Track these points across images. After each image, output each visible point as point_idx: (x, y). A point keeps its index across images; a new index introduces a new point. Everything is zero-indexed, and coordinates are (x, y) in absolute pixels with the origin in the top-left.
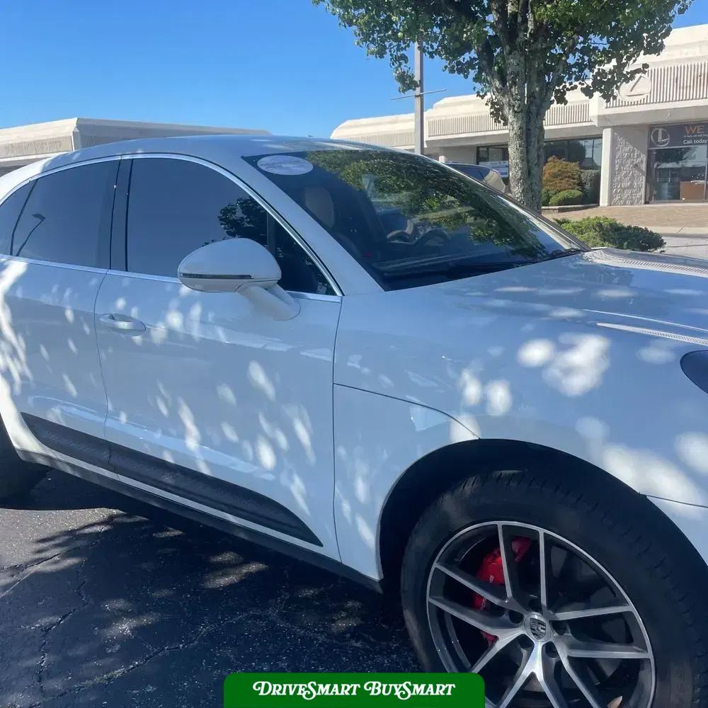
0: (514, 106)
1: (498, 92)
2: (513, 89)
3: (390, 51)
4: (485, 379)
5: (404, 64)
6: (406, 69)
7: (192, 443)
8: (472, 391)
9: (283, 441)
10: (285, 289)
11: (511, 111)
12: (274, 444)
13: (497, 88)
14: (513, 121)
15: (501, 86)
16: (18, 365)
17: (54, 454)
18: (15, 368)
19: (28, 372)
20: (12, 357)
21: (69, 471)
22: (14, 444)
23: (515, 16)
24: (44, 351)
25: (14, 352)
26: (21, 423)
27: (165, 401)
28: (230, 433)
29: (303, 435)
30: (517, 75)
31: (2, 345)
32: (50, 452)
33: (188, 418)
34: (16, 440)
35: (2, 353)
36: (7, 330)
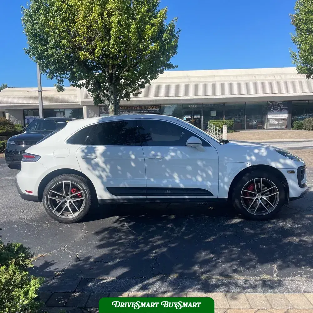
0: (112, 101)
1: (102, 96)
2: (112, 96)
4: (250, 156)
6: (63, 84)
7: (177, 181)
8: (248, 158)
9: (204, 175)
10: (203, 146)
12: (202, 176)
14: (112, 106)
15: (103, 94)
16: (105, 173)
17: (117, 197)
18: (104, 175)
19: (110, 175)
20: (103, 171)
21: (122, 201)
22: (99, 198)
23: (112, 74)
24: (119, 168)
25: (104, 170)
26: (105, 190)
27: (168, 173)
28: (189, 177)
29: (210, 173)
30: (113, 92)
31: (99, 169)
32: (115, 197)
33: (176, 176)
34: (101, 197)
35: (98, 171)
36: (102, 164)
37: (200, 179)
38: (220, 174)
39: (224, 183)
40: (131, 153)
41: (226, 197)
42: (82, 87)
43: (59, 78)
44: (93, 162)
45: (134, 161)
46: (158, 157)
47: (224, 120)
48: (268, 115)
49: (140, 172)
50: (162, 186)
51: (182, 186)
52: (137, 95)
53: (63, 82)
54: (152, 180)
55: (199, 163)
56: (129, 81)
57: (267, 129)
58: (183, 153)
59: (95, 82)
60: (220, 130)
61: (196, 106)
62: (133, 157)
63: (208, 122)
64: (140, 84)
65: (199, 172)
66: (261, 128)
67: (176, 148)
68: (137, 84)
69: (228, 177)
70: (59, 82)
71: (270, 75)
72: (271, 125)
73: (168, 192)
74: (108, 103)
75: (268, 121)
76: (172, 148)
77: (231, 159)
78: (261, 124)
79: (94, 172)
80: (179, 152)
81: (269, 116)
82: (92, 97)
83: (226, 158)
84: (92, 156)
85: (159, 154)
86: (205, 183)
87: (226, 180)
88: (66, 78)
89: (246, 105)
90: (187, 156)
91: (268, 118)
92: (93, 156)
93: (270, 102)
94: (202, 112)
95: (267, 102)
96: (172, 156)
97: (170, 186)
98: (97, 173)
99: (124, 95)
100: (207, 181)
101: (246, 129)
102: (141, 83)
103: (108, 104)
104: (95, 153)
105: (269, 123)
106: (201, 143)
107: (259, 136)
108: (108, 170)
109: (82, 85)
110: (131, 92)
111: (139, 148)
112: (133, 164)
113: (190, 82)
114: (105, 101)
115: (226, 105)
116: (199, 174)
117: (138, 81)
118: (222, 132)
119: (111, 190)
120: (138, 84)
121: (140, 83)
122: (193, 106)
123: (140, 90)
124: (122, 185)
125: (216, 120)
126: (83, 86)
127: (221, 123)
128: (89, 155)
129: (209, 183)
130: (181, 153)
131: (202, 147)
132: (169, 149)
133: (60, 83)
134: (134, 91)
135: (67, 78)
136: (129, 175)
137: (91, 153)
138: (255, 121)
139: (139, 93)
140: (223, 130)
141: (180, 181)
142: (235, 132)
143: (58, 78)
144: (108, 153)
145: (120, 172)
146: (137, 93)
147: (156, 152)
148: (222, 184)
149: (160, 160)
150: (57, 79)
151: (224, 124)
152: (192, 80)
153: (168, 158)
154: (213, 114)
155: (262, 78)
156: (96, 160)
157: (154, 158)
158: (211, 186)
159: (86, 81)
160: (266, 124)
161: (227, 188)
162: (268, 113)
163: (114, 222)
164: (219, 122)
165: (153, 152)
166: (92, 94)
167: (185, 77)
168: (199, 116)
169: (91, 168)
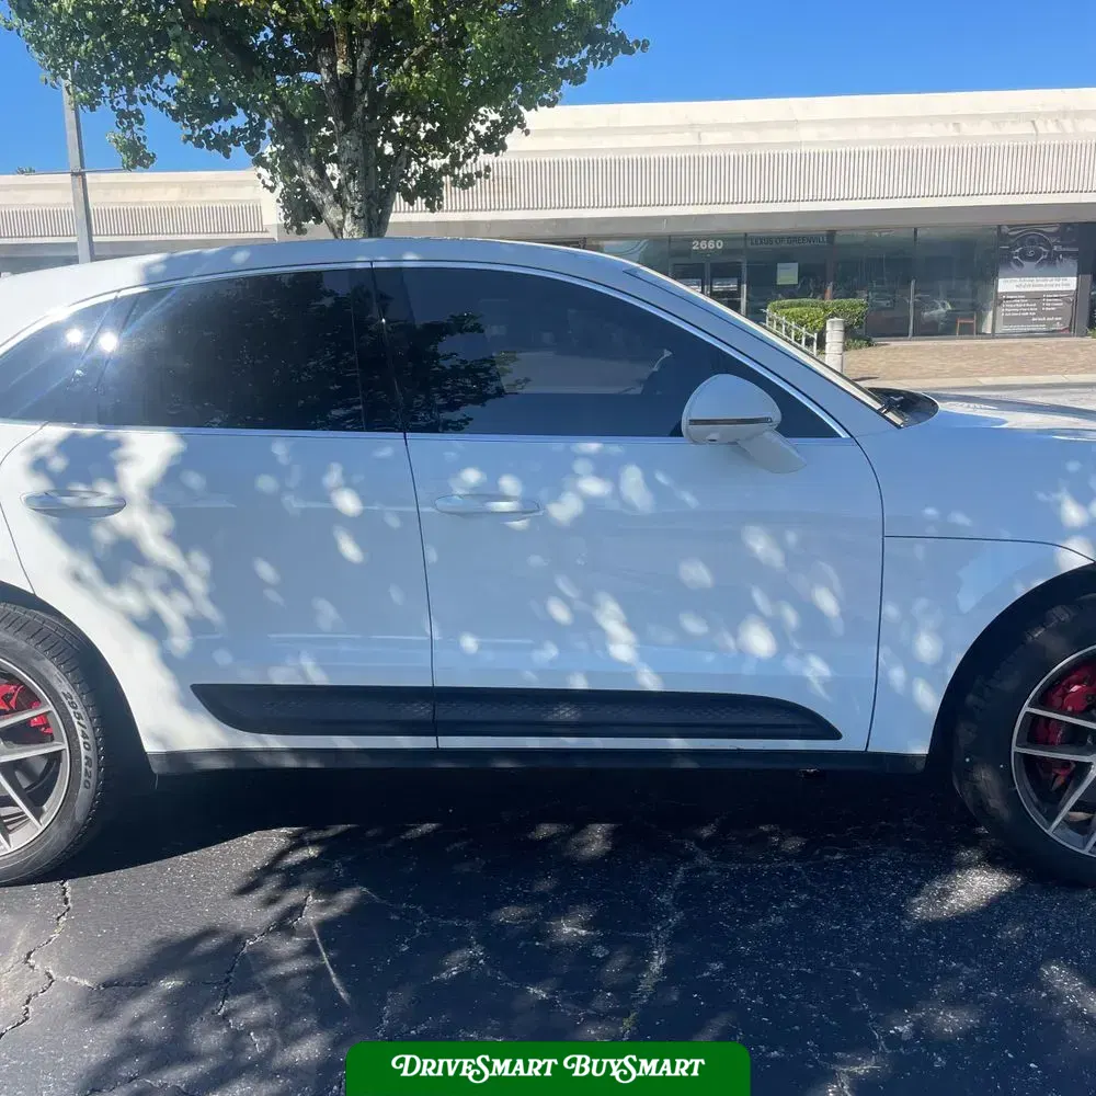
0: (353, 209)
1: (314, 185)
2: (351, 184)
3: (111, 102)
5: (136, 126)
6: (140, 134)
9: (791, 616)
11: (348, 215)
13: (311, 180)
14: (353, 230)
15: (317, 177)
16: (183, 604)
17: (261, 741)
18: (173, 611)
19: (209, 611)
20: (165, 590)
21: (290, 762)
22: (150, 747)
23: (349, 80)
24: (266, 571)
25: (173, 583)
26: (185, 705)
27: (567, 601)
28: (693, 625)
29: (827, 602)
30: (356, 165)
31: (140, 574)
32: (250, 741)
33: (611, 619)
34: (160, 739)
35: (140, 588)
36: (158, 548)
37: (759, 641)
38: (891, 610)
39: (914, 668)
40: (334, 476)
41: (921, 748)
42: (232, 146)
43: (123, 105)
44: (102, 534)
45: (358, 527)
46: (504, 506)
47: (828, 301)
48: (1001, 281)
49: (396, 595)
50: (530, 680)
51: (649, 682)
52: (471, 183)
53: (141, 122)
54: (469, 643)
55: (759, 544)
56: (437, 124)
57: (993, 336)
58: (661, 478)
59: (281, 119)
60: (813, 339)
61: (720, 245)
62: (348, 503)
63: (766, 308)
64: (482, 133)
65: (759, 597)
66: (971, 331)
67: (615, 447)
68: (471, 135)
69: (940, 632)
70: (122, 123)
71: (1017, 117)
72: (1008, 320)
73: (566, 713)
74: (341, 218)
75: (999, 302)
76: (592, 446)
77: (960, 519)
78: (972, 318)
79: (110, 595)
80: (632, 477)
81: (1005, 285)
82: (272, 189)
83: (930, 511)
84: (98, 494)
85: (509, 484)
86: (791, 664)
87: (927, 647)
88: (155, 103)
89: (915, 240)
90: (689, 498)
91: (1000, 290)
92: (105, 493)
93: (1009, 226)
94: (744, 265)
95: (999, 227)
96: (591, 503)
97: (579, 683)
98: (131, 600)
99: (414, 183)
100: (801, 655)
101: (914, 335)
102: (488, 128)
103: (339, 222)
104: (113, 478)
105: (1001, 310)
106: (776, 415)
107: (964, 364)
108: (196, 584)
109: (234, 137)
110: (445, 170)
111: (385, 447)
112: (350, 549)
113: (700, 147)
114: (327, 207)
115: (837, 240)
116: (754, 609)
117: (476, 120)
118: (821, 344)
119: (220, 701)
120: (477, 133)
121: (482, 129)
122: (711, 245)
123: (485, 159)
124: (280, 676)
125: (797, 301)
126: (237, 145)
127: (819, 310)
128: (81, 487)
129: (817, 669)
130: (650, 482)
131: (778, 439)
132: (576, 456)
133: (130, 126)
134: (459, 165)
135: (161, 106)
136: (327, 612)
137: (88, 480)
138: (944, 305)
139: (479, 174)
140: (827, 340)
141: (638, 650)
142: (870, 346)
143: (118, 103)
144: (194, 480)
145: (272, 595)
146: (469, 176)
147: (493, 474)
148: (897, 675)
149: (518, 524)
150: (113, 107)
151: (833, 316)
152: (711, 138)
153: (565, 509)
154: (788, 275)
155: (984, 129)
156: (120, 520)
157: (475, 511)
158: (826, 684)
159: (250, 123)
160: (990, 314)
161: (929, 700)
162: (1001, 272)
163: (243, 882)
164: (809, 307)
165: (472, 476)
166: (272, 179)
167: (679, 129)
168: (733, 286)
169: (89, 570)
